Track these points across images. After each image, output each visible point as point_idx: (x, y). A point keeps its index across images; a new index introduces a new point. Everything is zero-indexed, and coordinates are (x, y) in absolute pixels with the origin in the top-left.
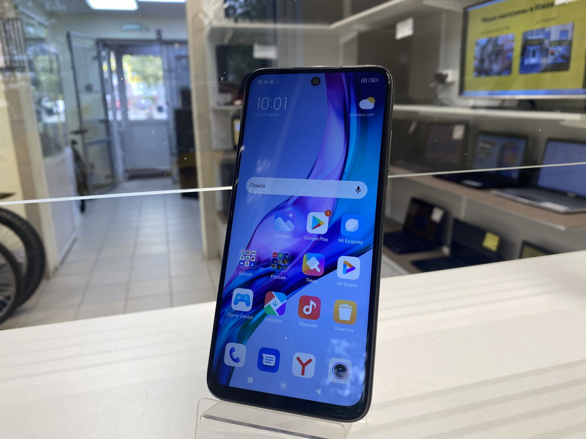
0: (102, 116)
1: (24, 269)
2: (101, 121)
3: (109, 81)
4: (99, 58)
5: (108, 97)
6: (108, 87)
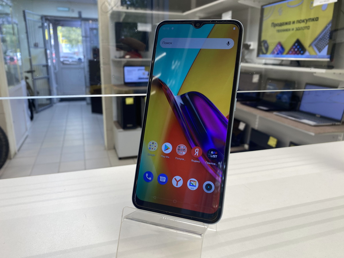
0: (44, 63)
2: (44, 66)
3: (49, 42)
4: (42, 27)
5: (48, 52)
6: (48, 46)
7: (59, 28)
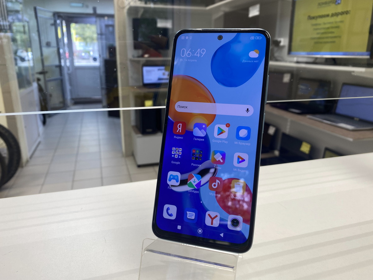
0: (57, 63)
2: (57, 66)
3: (62, 41)
4: (55, 25)
5: (61, 51)
6: (61, 44)
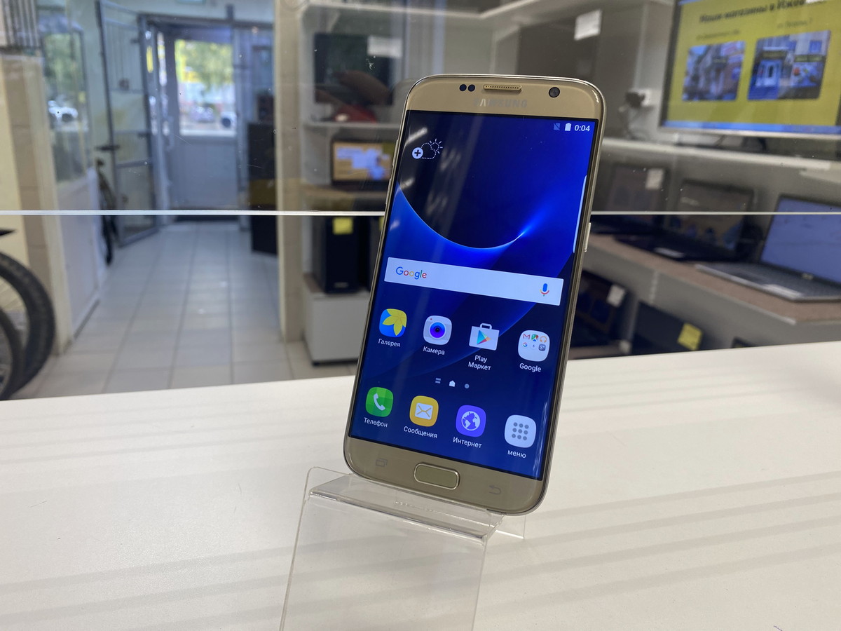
0: (142, 127)
1: (24, 340)
2: (141, 135)
3: (155, 76)
4: (140, 41)
5: (152, 101)
6: (152, 86)
7: (180, 45)
